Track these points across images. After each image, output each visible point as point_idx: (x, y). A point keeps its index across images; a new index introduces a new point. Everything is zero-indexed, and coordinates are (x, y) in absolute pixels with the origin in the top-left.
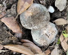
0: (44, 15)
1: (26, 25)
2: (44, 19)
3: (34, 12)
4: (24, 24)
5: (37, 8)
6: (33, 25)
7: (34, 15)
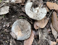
0: (20, 22)
1: (29, 34)
2: (23, 22)
3: (18, 29)
4: (28, 36)
5: (15, 28)
6: (28, 29)
7: (20, 29)
